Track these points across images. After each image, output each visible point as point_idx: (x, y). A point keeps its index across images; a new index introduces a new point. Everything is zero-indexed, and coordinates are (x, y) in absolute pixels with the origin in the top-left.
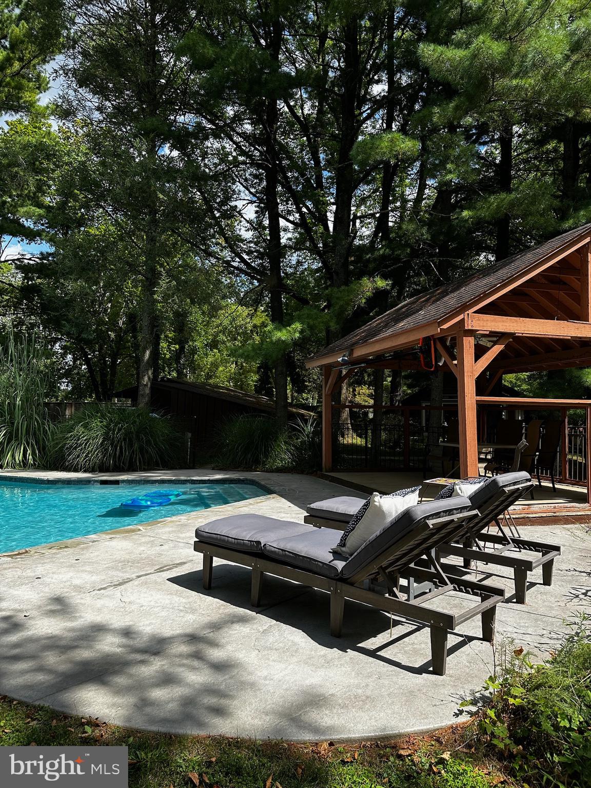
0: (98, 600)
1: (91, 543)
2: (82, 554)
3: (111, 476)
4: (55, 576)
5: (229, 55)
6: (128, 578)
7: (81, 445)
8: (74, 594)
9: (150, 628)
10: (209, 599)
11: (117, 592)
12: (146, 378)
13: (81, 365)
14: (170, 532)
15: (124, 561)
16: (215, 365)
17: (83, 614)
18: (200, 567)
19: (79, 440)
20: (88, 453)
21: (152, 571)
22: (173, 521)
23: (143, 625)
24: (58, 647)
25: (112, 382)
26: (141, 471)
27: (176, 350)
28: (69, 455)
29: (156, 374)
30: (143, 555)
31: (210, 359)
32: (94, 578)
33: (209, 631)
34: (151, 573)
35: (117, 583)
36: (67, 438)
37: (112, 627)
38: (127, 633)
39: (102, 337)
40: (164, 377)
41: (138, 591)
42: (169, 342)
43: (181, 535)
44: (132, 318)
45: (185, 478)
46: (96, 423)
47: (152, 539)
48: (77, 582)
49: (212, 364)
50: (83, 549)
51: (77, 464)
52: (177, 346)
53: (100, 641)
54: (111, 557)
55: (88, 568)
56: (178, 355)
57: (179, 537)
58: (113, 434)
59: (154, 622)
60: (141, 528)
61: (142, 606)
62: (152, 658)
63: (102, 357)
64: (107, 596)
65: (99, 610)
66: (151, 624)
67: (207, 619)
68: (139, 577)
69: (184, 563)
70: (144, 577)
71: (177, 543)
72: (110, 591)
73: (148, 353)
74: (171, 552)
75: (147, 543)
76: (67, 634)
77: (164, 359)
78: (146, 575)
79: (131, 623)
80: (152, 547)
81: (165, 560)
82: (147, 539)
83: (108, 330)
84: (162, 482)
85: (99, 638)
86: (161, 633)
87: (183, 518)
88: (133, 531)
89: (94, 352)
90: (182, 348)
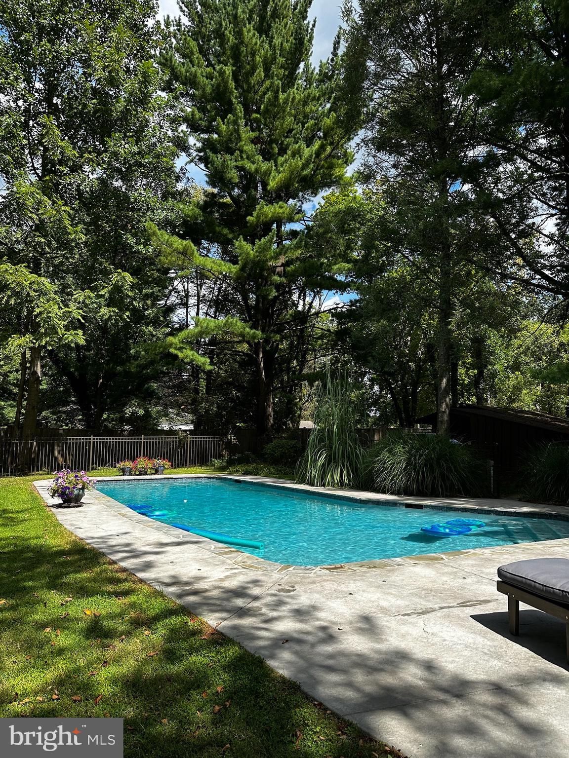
0: (403, 626)
1: (396, 567)
2: (388, 576)
3: (416, 500)
4: (365, 594)
5: (517, 79)
6: (431, 608)
7: (387, 469)
8: (380, 615)
9: (452, 665)
10: (517, 647)
11: (420, 621)
12: (444, 406)
13: (386, 394)
14: (472, 566)
15: (427, 589)
16: (517, 389)
17: (388, 638)
18: (506, 609)
19: (385, 464)
20: (394, 477)
21: (455, 604)
22: (476, 554)
23: (446, 662)
24: (366, 666)
25: (414, 409)
26: (443, 497)
27: (475, 375)
28: (377, 477)
29: (455, 399)
30: (445, 586)
31: (512, 383)
32: (400, 602)
33: (516, 683)
34: (453, 607)
35: (421, 611)
36: (375, 462)
37: (415, 657)
38: (429, 666)
39: (403, 367)
40: (462, 403)
41: (441, 624)
42: (467, 368)
43: (484, 570)
44: (429, 348)
45: (489, 508)
46: (399, 449)
47: (455, 570)
48: (384, 604)
49: (514, 387)
50: (389, 571)
51: (385, 486)
52: (476, 371)
53: (403, 669)
54: (415, 583)
55: (393, 591)
56: (476, 381)
57: (482, 573)
58: (415, 459)
59: (457, 660)
60: (444, 557)
61: (445, 640)
62: (454, 700)
63: (404, 386)
64: (411, 623)
65: (403, 636)
66: (453, 662)
67: (513, 670)
68: (442, 608)
69: (489, 601)
70: (447, 610)
71: (480, 578)
72: (413, 619)
73: (445, 380)
74: (475, 587)
75: (450, 574)
76: (373, 655)
77: (463, 384)
78: (449, 607)
79: (433, 656)
80: (454, 578)
81: (469, 595)
82: (450, 569)
83: (408, 361)
84: (465, 510)
85: (403, 666)
86: (464, 674)
87: (487, 552)
88: (436, 559)
89: (397, 382)
90: (481, 373)
